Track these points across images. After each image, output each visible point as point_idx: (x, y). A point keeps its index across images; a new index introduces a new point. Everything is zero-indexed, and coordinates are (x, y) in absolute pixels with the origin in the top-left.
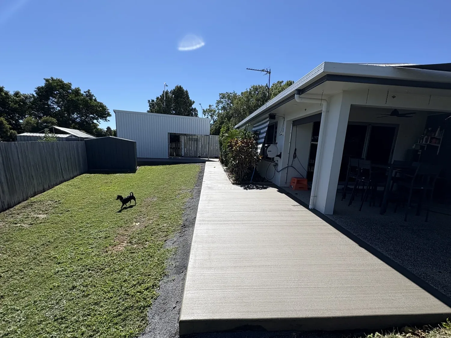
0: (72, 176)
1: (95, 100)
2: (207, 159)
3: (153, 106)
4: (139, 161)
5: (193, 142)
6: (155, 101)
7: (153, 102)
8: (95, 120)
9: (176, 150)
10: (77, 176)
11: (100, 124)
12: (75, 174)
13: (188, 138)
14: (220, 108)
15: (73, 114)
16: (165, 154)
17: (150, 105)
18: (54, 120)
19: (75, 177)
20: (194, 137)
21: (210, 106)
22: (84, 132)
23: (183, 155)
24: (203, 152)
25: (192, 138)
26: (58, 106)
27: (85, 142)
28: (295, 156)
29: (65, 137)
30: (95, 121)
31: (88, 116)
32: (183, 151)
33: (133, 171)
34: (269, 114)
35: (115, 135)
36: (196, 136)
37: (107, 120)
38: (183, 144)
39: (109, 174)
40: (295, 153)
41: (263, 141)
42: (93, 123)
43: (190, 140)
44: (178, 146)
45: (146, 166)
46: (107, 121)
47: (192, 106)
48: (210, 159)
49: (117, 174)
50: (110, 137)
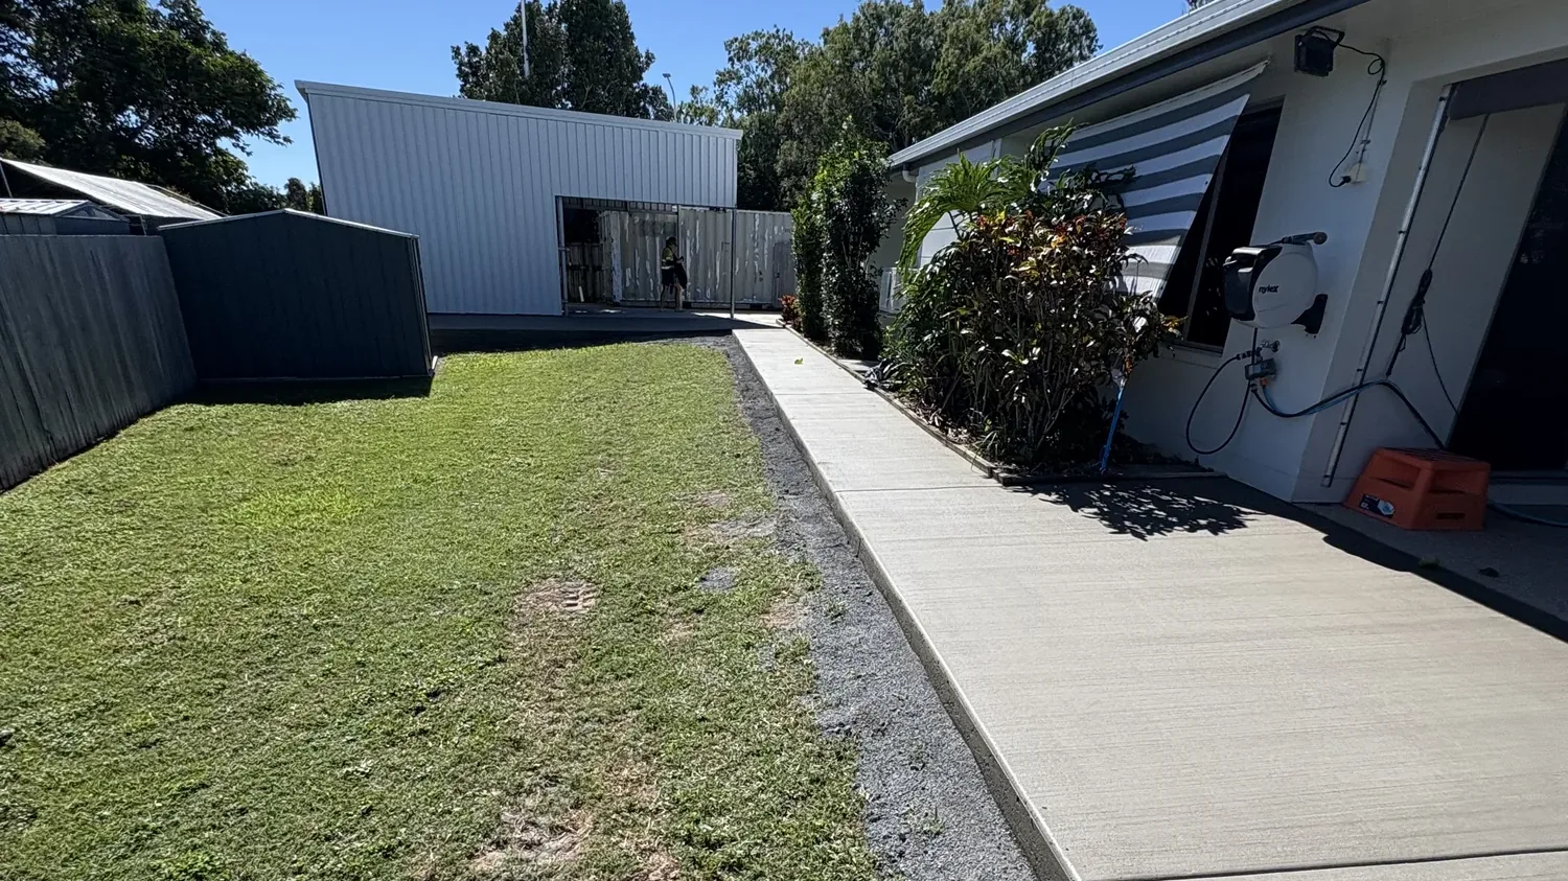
0: (105, 423)
1: (218, 45)
2: (727, 316)
3: (474, 74)
4: (434, 331)
5: (658, 239)
6: (484, 52)
7: (475, 55)
8: (223, 138)
9: (584, 278)
10: (133, 422)
11: (249, 154)
12: (129, 408)
13: (637, 220)
14: (732, 102)
15: (121, 110)
16: (546, 295)
17: (459, 69)
18: (26, 133)
19: (124, 428)
20: (659, 218)
21: (694, 90)
22: (169, 195)
23: (619, 296)
24: (700, 281)
25: (654, 223)
26: (46, 72)
27: (165, 237)
28: (1413, 319)
29: (51, 212)
30: (224, 143)
31: (193, 122)
32: (617, 279)
33: (418, 383)
34: (1299, 38)
35: (319, 207)
36: (671, 212)
37: (278, 137)
38: (616, 251)
39: (300, 404)
40: (1419, 300)
41: (1188, 227)
42: (219, 152)
43: (644, 234)
44: (591, 255)
45: (471, 355)
46: (281, 140)
47: (644, 75)
48: (739, 317)
49: (338, 404)
50: (285, 213)
